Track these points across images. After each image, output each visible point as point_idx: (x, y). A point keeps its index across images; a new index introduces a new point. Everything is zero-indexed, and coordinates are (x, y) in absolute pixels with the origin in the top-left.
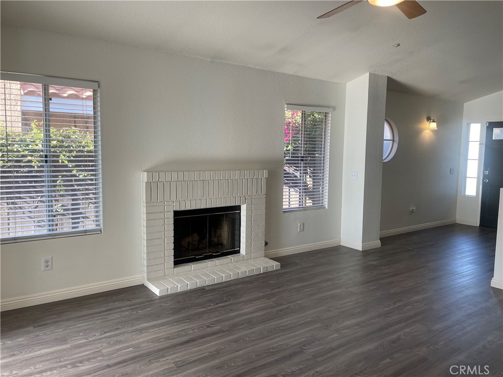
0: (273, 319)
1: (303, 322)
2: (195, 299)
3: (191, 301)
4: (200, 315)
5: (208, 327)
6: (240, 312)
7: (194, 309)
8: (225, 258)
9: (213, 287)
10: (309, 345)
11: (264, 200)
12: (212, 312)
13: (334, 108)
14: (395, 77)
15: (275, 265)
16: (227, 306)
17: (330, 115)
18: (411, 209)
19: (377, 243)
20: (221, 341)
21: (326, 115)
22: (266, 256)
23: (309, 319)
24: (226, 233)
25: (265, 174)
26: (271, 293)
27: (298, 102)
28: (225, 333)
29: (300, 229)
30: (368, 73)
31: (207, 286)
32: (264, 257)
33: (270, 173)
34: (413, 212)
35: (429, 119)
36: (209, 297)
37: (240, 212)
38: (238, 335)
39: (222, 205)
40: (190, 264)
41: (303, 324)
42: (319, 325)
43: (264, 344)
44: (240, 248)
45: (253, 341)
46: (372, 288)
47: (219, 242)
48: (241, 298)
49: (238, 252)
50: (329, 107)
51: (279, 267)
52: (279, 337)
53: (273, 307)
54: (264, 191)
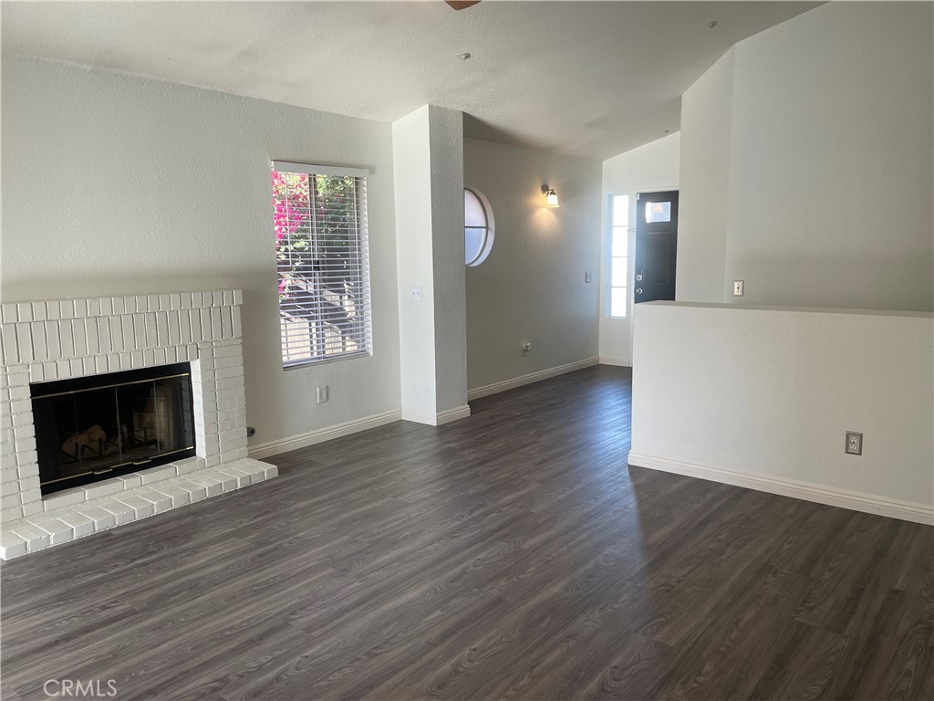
0: (243, 573)
1: (300, 570)
2: (86, 557)
3: (75, 563)
4: (89, 589)
5: (104, 608)
6: (178, 570)
7: (78, 578)
8: (162, 469)
9: (129, 529)
10: (302, 610)
11: (239, 349)
12: (117, 578)
13: (372, 170)
14: (476, 114)
15: (267, 471)
16: (153, 561)
17: (365, 182)
18: (524, 346)
19: (465, 410)
20: (125, 632)
21: (357, 181)
22: (251, 456)
23: (313, 564)
24: (162, 418)
25: (238, 297)
26: (250, 526)
27: (298, 158)
28: (138, 616)
29: (321, 397)
30: (427, 105)
31: (119, 528)
32: (248, 457)
33: (247, 295)
34: (527, 351)
35: (545, 189)
36: (118, 550)
37: (189, 377)
38: (164, 615)
39: (146, 365)
40: (81, 488)
41: (300, 573)
42: (331, 570)
43: (215, 623)
44: (195, 446)
45: (195, 620)
46: (438, 491)
47: (149, 439)
48: (187, 542)
49: (192, 453)
50: (361, 167)
51: (276, 474)
52: (248, 605)
53: (245, 552)
54: (238, 332)
